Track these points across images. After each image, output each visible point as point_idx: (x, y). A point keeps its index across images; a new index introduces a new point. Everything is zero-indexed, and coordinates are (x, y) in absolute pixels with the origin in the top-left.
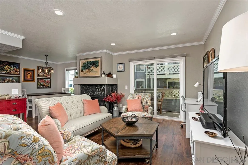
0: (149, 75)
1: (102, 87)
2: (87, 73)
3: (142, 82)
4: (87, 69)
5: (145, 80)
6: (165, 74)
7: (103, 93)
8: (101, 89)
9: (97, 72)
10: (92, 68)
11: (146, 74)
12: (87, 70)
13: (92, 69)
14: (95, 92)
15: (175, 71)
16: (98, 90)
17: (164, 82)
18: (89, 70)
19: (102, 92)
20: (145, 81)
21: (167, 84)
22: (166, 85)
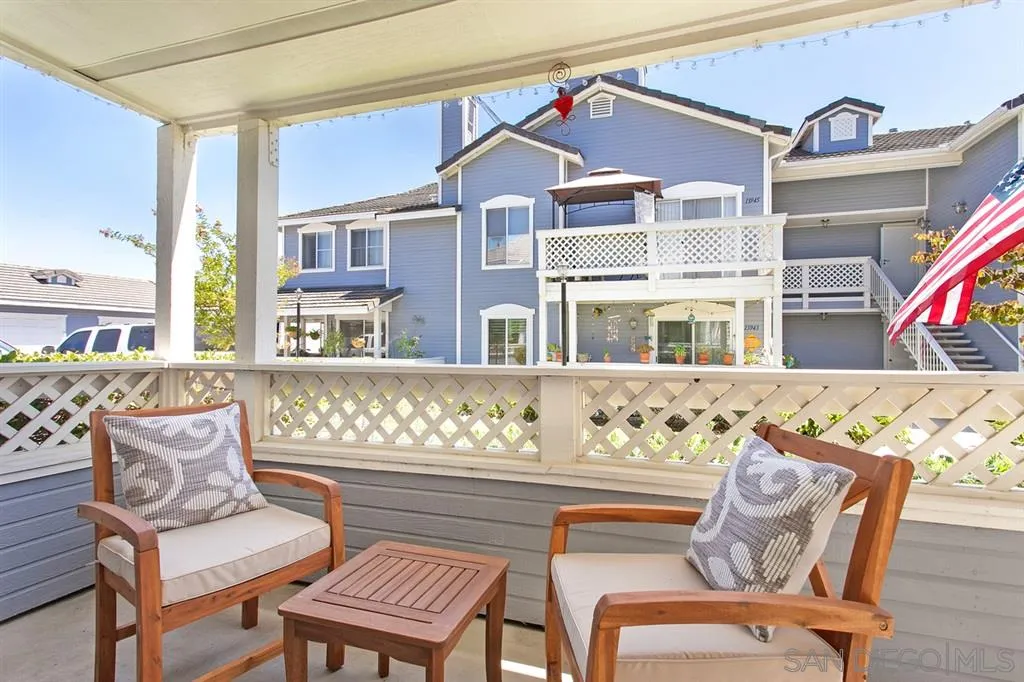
0: (554, 280)
3: (519, 324)
5: (533, 311)
6: (644, 277)
11: (539, 274)
15: (702, 258)
17: (633, 324)
20: (536, 317)
21: (653, 331)
22: (648, 338)
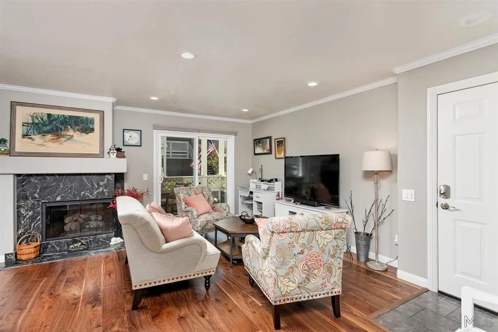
1: (106, 180)
2: (50, 144)
4: (48, 132)
7: (108, 192)
8: (101, 183)
9: (89, 144)
10: (71, 132)
12: (49, 137)
13: (72, 136)
14: (82, 192)
16: (93, 185)
18: (59, 136)
19: (105, 190)
